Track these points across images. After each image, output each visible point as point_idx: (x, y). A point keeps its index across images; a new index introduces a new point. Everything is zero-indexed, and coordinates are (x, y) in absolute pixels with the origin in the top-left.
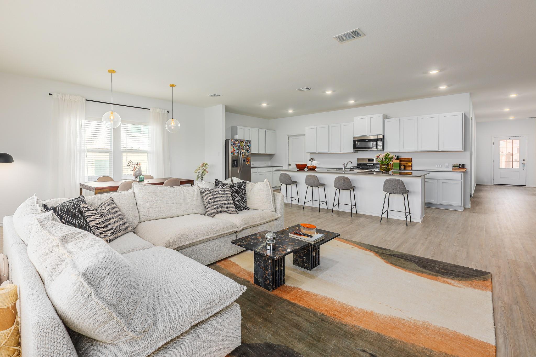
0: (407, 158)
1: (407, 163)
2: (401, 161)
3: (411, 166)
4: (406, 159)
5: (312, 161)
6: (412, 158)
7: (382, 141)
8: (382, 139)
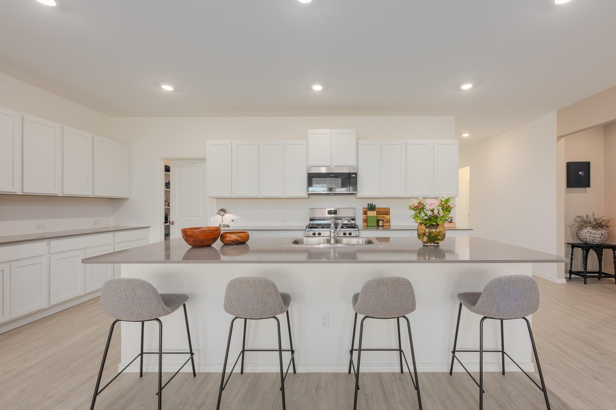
0: (384, 208)
1: (383, 217)
2: (378, 213)
3: (389, 221)
4: (383, 210)
5: (223, 215)
6: (389, 208)
7: (356, 177)
8: (356, 174)
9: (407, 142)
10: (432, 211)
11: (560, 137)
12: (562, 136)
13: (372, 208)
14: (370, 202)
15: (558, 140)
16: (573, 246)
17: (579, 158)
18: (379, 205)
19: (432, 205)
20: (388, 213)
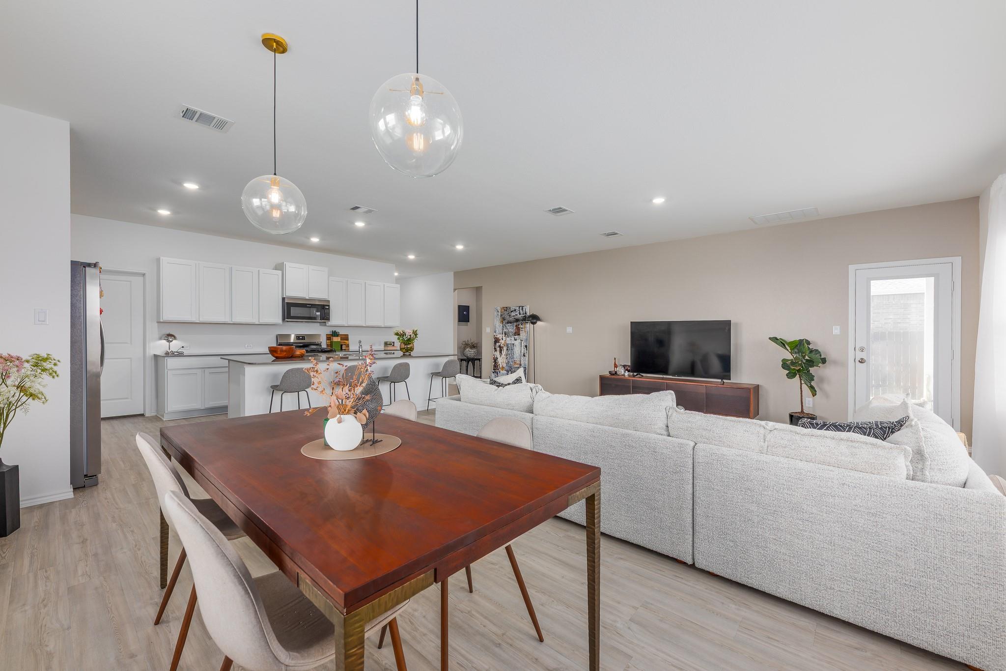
0: (346, 335)
3: (348, 346)
7: (329, 309)
8: (329, 306)
9: (365, 283)
10: (410, 336)
11: (455, 290)
12: (456, 289)
13: (335, 334)
14: (334, 329)
15: (454, 291)
16: (462, 360)
17: (464, 303)
18: (342, 332)
19: (409, 332)
20: (347, 339)
